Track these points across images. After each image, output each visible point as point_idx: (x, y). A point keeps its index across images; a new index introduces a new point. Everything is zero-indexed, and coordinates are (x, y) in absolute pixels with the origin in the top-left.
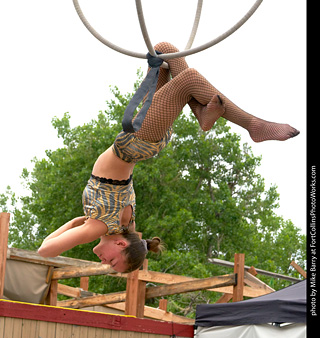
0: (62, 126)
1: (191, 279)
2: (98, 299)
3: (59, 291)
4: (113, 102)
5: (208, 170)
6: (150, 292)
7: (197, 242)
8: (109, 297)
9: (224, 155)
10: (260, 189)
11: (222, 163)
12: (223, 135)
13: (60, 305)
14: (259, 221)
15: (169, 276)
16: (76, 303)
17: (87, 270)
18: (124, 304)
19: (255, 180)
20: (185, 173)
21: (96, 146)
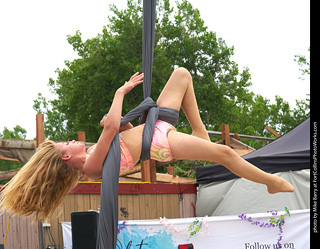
0: (75, 41)
4: (114, 18)
5: (193, 62)
9: (205, 49)
10: (236, 72)
11: (203, 56)
12: (201, 34)
13: (91, 180)
14: (236, 97)
18: (140, 174)
19: (230, 66)
21: (104, 54)
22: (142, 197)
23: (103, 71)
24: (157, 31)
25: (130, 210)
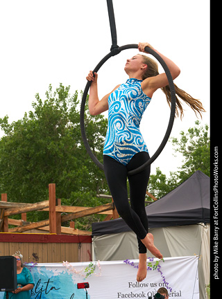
0: (3, 123)
1: (87, 208)
2: (33, 225)
3: (9, 223)
5: (92, 142)
6: (63, 218)
7: (90, 185)
8: (40, 224)
9: (101, 132)
11: (100, 137)
12: (99, 120)
13: (10, 231)
15: (74, 208)
16: (20, 229)
17: (25, 209)
18: (48, 227)
20: (79, 145)
21: (24, 134)
22: (50, 246)
23: (23, 146)
24: (65, 117)
25: (40, 255)
